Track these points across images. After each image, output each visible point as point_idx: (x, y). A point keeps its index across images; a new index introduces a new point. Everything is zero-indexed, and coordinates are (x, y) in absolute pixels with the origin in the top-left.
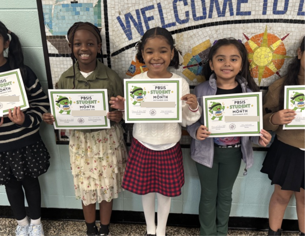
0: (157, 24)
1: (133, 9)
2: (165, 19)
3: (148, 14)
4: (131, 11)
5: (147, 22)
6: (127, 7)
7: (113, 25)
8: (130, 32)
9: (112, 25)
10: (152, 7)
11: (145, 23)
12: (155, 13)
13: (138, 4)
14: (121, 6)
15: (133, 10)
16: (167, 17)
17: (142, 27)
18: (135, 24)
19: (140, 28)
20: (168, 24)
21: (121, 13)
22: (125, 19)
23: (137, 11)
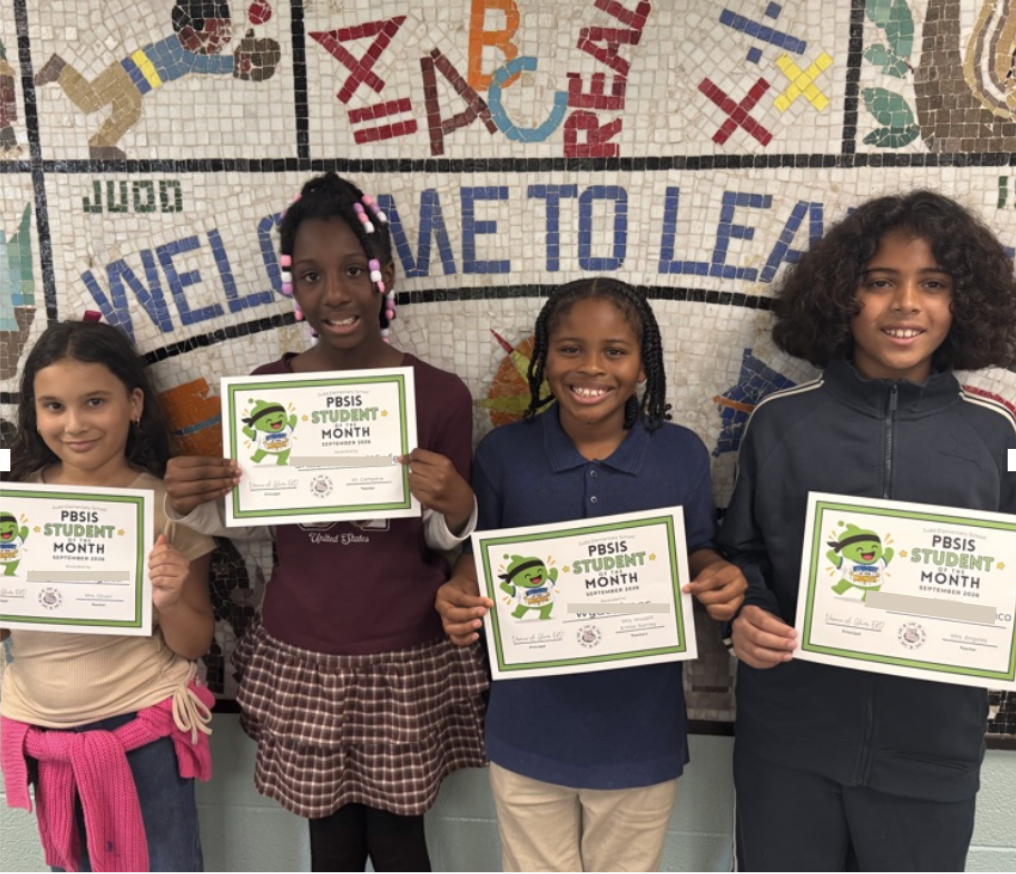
0: (210, 297)
1: (132, 249)
2: (237, 280)
3: (182, 263)
4: (127, 255)
5: (181, 291)
6: (112, 242)
7: (72, 300)
8: (126, 322)
9: (68, 299)
10: (192, 243)
11: (174, 293)
12: (203, 260)
13: (148, 234)
14: (93, 238)
15: (133, 253)
16: (242, 275)
17: (162, 304)
18: (142, 296)
19: (157, 306)
20: (249, 297)
21: (96, 259)
22: (107, 281)
23: (146, 256)
